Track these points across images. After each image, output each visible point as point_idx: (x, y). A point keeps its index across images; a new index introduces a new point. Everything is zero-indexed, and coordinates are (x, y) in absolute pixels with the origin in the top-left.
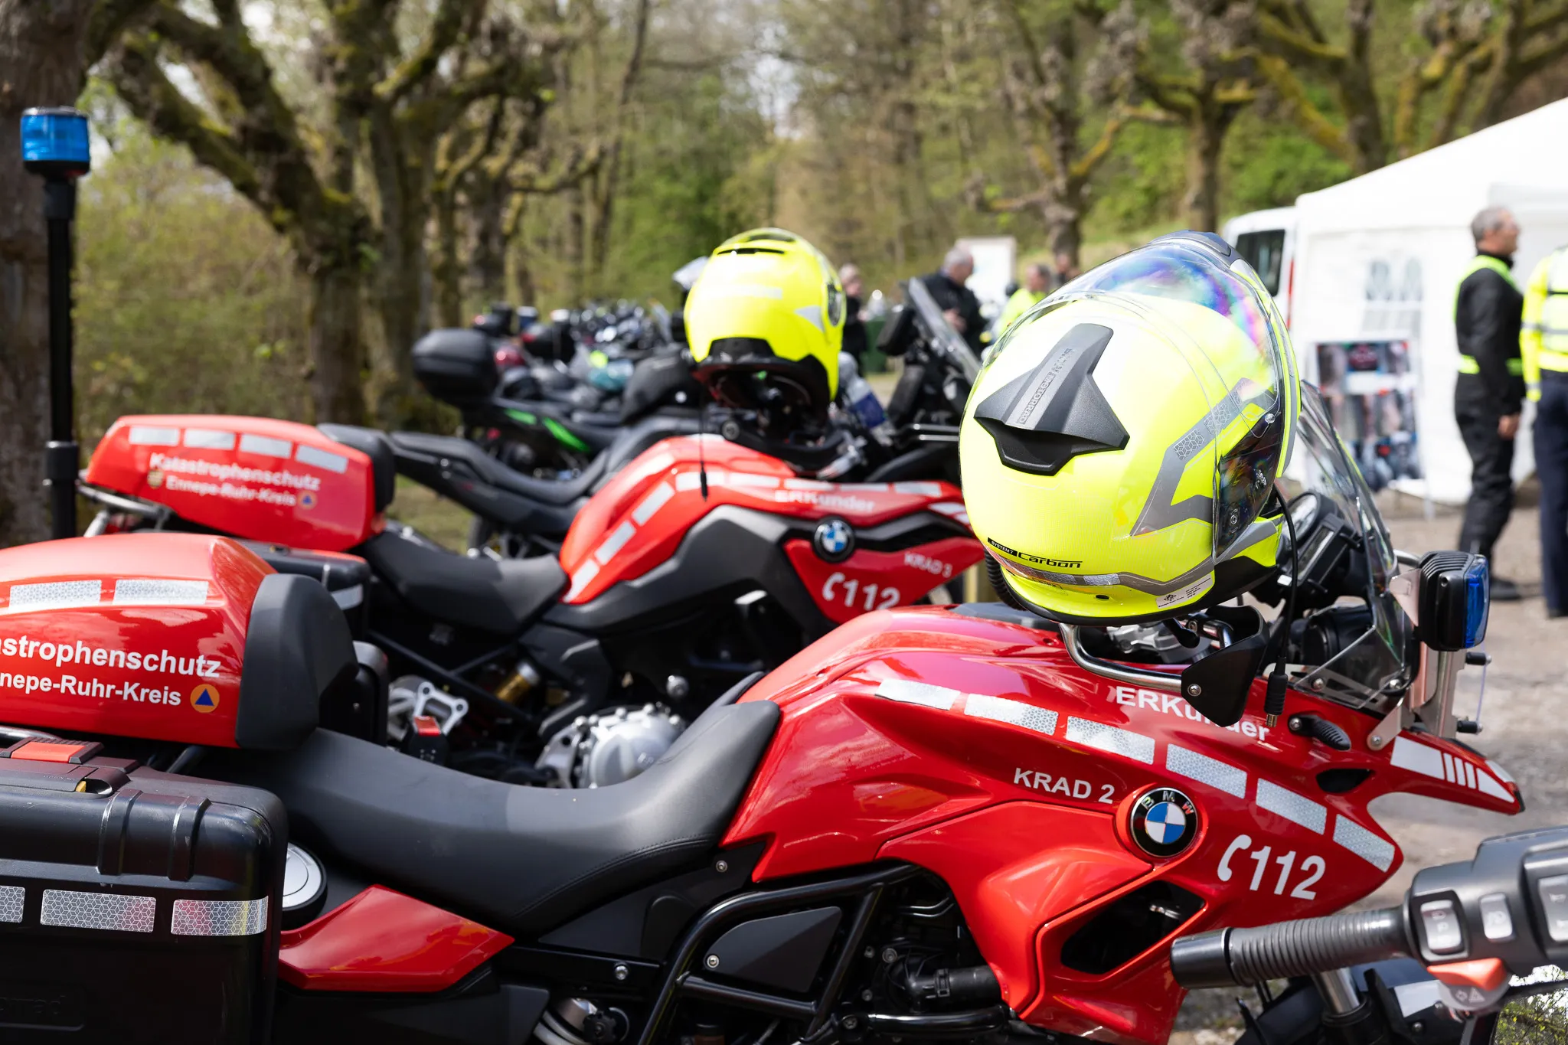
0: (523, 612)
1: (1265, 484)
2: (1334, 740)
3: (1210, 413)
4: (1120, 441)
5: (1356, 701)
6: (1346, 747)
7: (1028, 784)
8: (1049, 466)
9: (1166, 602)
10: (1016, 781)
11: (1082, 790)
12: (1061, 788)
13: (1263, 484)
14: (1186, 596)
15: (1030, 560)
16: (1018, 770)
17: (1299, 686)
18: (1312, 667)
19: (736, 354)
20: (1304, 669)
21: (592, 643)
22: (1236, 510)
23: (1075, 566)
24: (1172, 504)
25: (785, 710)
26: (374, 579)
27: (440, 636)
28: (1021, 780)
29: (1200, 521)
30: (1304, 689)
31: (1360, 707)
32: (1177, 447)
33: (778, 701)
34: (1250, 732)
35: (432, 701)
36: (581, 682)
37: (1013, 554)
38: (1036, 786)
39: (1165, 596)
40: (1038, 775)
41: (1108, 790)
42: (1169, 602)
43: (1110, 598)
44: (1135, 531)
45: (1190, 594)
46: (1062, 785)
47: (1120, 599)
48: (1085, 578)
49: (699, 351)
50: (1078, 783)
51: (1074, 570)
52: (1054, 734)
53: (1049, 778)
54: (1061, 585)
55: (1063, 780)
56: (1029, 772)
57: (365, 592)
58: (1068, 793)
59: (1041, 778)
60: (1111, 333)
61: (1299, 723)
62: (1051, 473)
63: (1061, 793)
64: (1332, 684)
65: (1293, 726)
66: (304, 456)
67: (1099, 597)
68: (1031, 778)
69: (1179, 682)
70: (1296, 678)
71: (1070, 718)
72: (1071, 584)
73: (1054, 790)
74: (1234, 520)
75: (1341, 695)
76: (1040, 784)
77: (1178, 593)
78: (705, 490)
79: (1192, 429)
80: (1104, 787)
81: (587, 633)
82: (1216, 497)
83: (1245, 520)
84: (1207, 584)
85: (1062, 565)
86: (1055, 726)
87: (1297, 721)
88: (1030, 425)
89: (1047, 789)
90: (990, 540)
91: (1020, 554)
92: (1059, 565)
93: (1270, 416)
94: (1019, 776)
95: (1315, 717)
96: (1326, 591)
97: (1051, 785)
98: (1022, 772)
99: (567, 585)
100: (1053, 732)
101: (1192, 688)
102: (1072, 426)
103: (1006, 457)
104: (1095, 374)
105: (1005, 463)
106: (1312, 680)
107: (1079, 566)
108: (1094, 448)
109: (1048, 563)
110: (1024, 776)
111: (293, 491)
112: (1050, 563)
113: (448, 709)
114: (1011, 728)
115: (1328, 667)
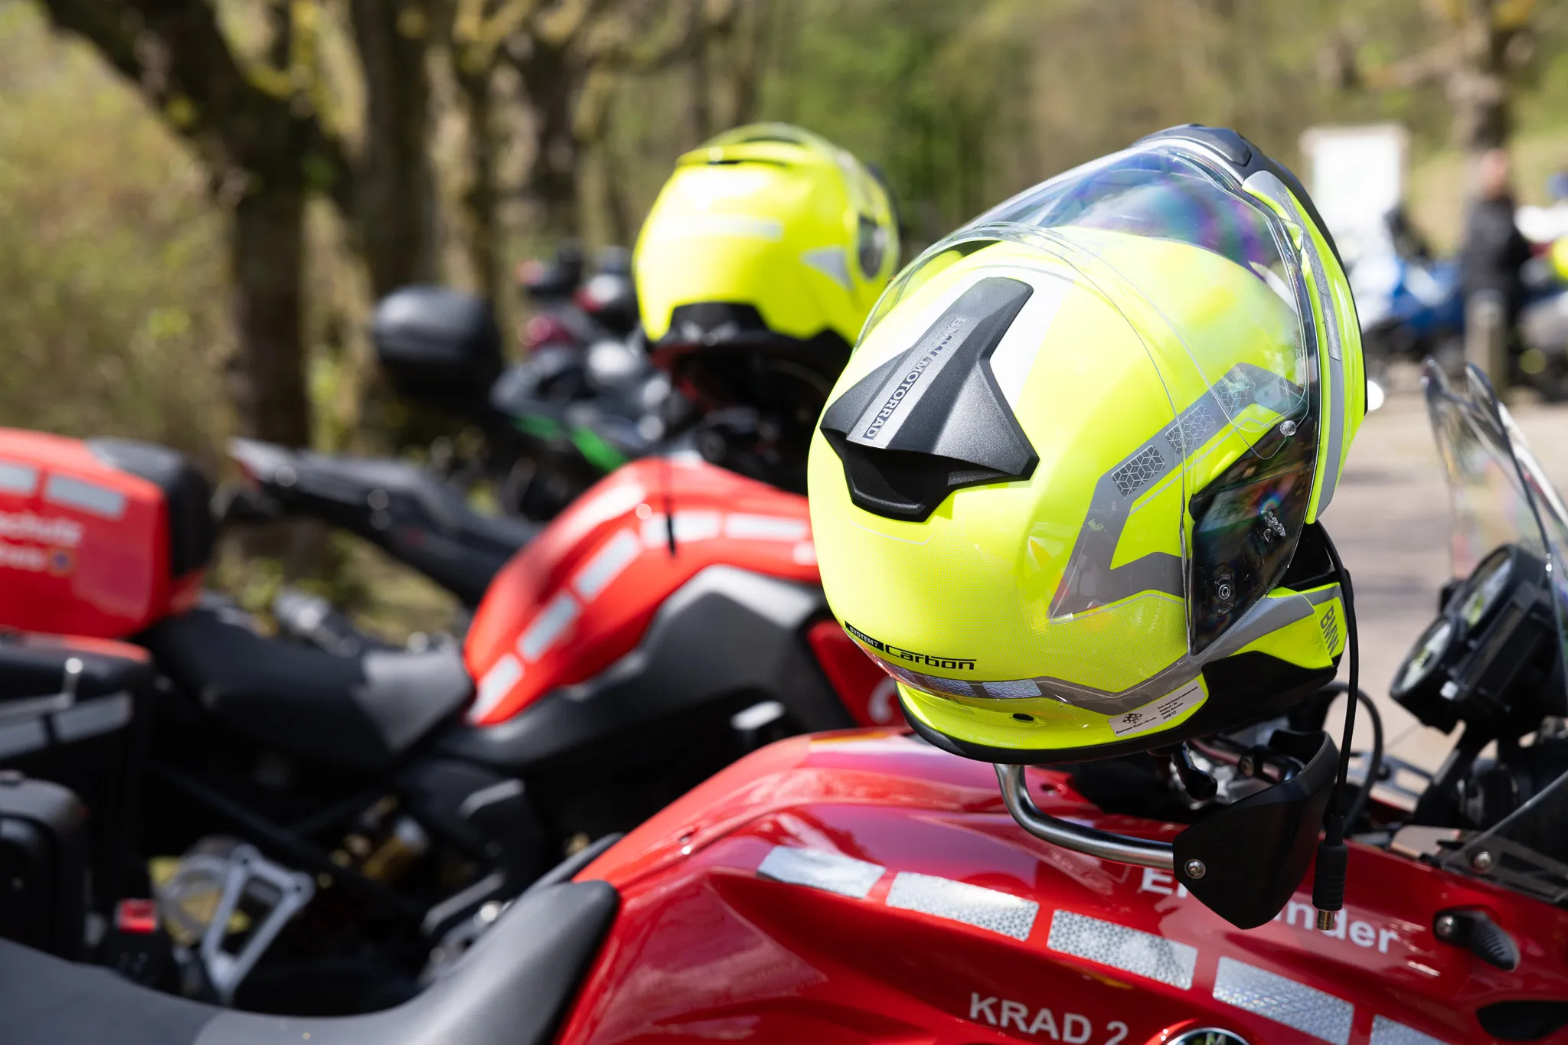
0: (400, 737)
1: (1283, 533)
2: (1492, 953)
3: (1174, 422)
4: (1025, 466)
5: (1551, 889)
6: (1509, 965)
7: (992, 1019)
8: (915, 507)
9: (1128, 725)
10: (974, 1014)
11: (1077, 1030)
12: (1044, 1027)
13: (1278, 535)
14: (1158, 715)
15: (902, 656)
16: (975, 997)
17: (1450, 864)
18: (1473, 833)
19: (707, 327)
20: (1460, 836)
21: (507, 789)
22: (1226, 577)
23: (966, 666)
24: (1114, 565)
25: (624, 894)
26: (163, 684)
27: (273, 775)
28: (981, 1013)
29: (1161, 594)
30: (1459, 868)
31: (1558, 899)
32: (1117, 475)
33: (616, 882)
34: (1363, 938)
35: (255, 880)
36: (493, 849)
37: (878, 647)
38: (1004, 1022)
39: (1124, 716)
40: (1006, 1004)
41: (1117, 1031)
42: (1131, 725)
43: (1037, 719)
44: (1057, 609)
45: (1167, 713)
46: (1044, 1021)
47: (1053, 722)
48: (986, 686)
49: (655, 323)
50: (1069, 1018)
51: (965, 673)
52: (1028, 939)
53: (1024, 1011)
54: (955, 696)
55: (1045, 1013)
56: (992, 1000)
57: (137, 706)
58: (1055, 1035)
59: (1013, 1010)
60: (1029, 292)
61: (1453, 926)
62: (921, 517)
63: (1043, 1034)
64: (1506, 860)
65: (1442, 929)
66: (58, 491)
67: (1018, 716)
68: (996, 1009)
69: (1170, 855)
70: (1447, 851)
71: (1057, 913)
72: (969, 695)
73: (1033, 1030)
74: (1225, 592)
75: (1526, 879)
76: (1012, 1021)
77: (1145, 711)
78: (672, 545)
79: (1146, 445)
80: (1111, 1026)
81: (502, 770)
82: (1187, 555)
83: (1247, 591)
84: (1193, 697)
85: (947, 665)
86: (1030, 926)
87: (1449, 921)
88: (882, 440)
89: (1022, 1027)
90: (848, 626)
91: (887, 647)
92: (944, 665)
93: (1288, 424)
94: (978, 1006)
95: (1481, 916)
96: (1508, 709)
97: (1029, 1021)
98: (982, 999)
99: (471, 696)
100: (1027, 936)
101: (1191, 865)
102: (947, 444)
103: (856, 491)
104: (996, 360)
105: (857, 501)
106: (1473, 854)
107: (972, 667)
108: (982, 477)
109: (927, 662)
110: (985, 1005)
111: (40, 545)
112: (930, 662)
113: (278, 891)
114: (962, 929)
115: (1497, 833)
